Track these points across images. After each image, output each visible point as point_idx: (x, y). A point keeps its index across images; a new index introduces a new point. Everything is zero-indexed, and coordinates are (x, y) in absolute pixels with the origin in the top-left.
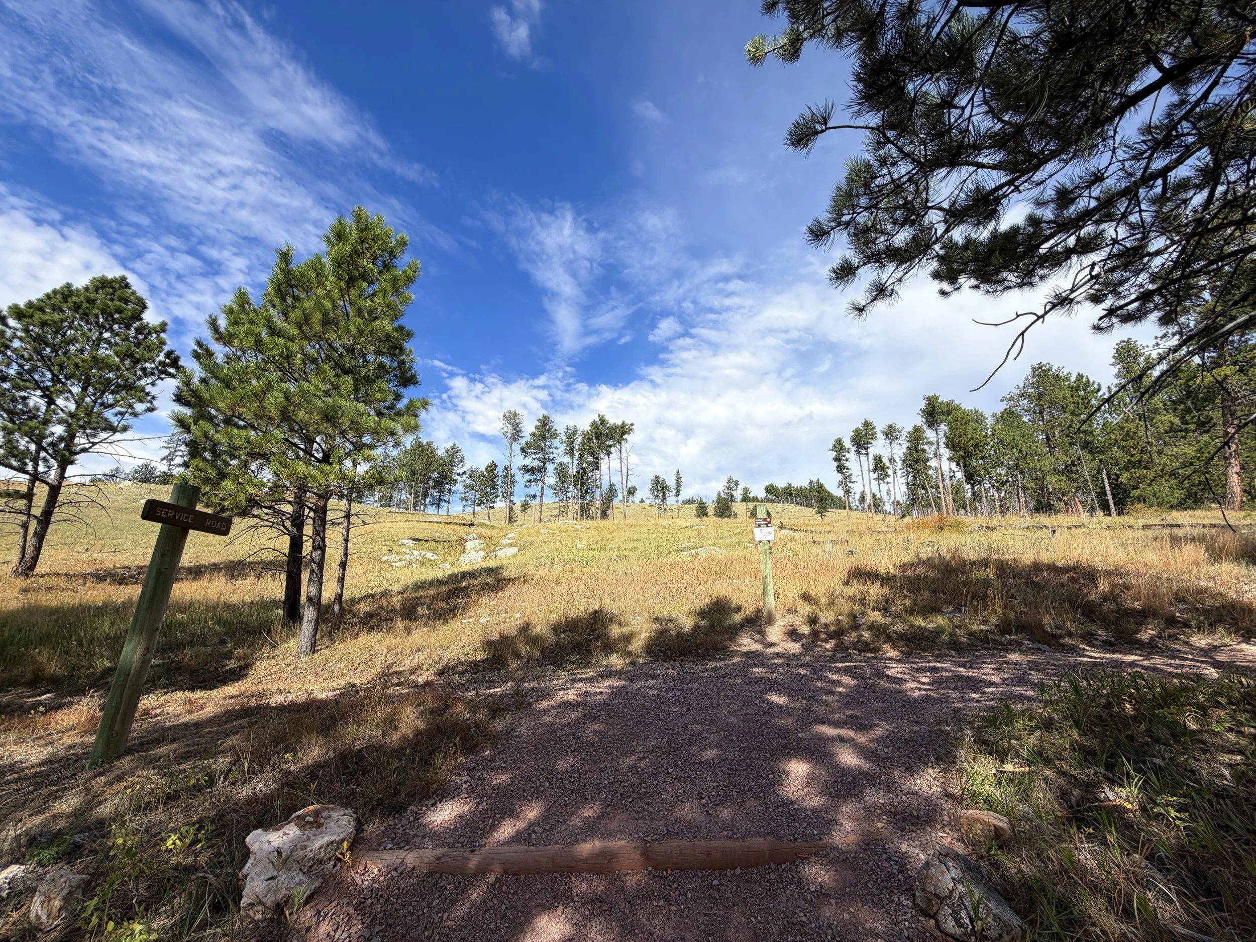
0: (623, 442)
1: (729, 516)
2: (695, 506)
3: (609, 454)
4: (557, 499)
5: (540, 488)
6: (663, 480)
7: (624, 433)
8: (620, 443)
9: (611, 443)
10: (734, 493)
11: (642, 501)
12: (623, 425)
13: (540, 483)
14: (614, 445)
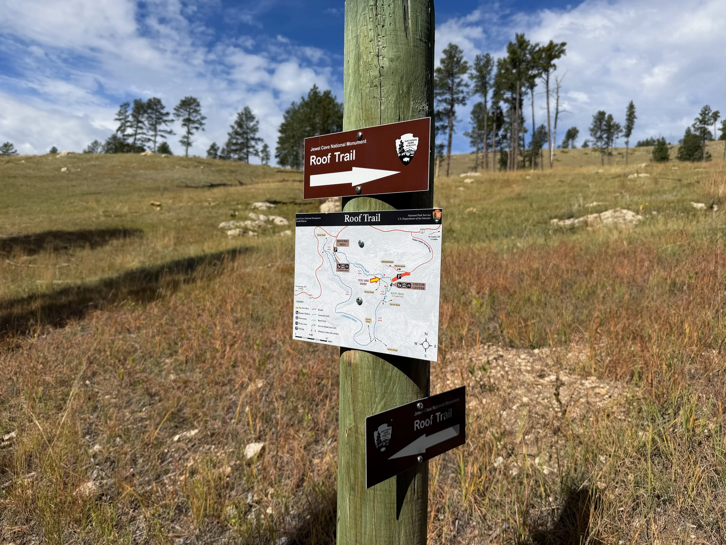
0: (551, 70)
1: (700, 159)
2: (651, 148)
3: (532, 86)
4: (474, 149)
5: (447, 136)
6: (610, 117)
7: (551, 57)
8: (546, 70)
9: (535, 72)
10: (711, 128)
11: (585, 145)
12: (551, 45)
13: (447, 131)
14: (539, 75)
